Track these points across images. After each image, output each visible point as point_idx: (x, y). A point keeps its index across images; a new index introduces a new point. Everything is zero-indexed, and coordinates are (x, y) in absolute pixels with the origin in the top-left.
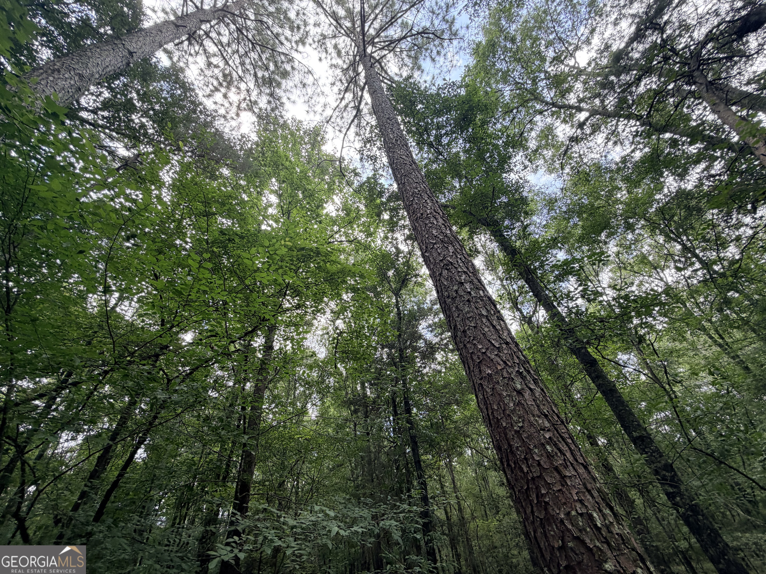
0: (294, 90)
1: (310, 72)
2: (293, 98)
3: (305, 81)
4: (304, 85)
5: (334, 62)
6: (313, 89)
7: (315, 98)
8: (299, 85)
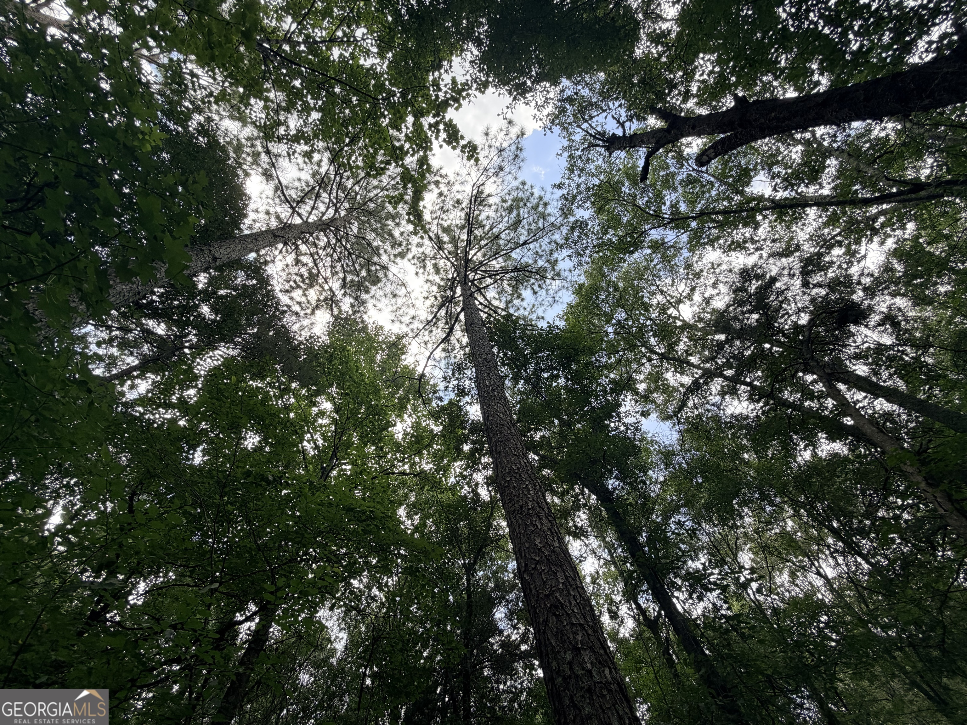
0: (383, 299)
1: (403, 284)
2: (379, 305)
3: (397, 292)
4: (395, 296)
5: (431, 278)
6: (404, 300)
7: (404, 309)
8: (390, 295)
